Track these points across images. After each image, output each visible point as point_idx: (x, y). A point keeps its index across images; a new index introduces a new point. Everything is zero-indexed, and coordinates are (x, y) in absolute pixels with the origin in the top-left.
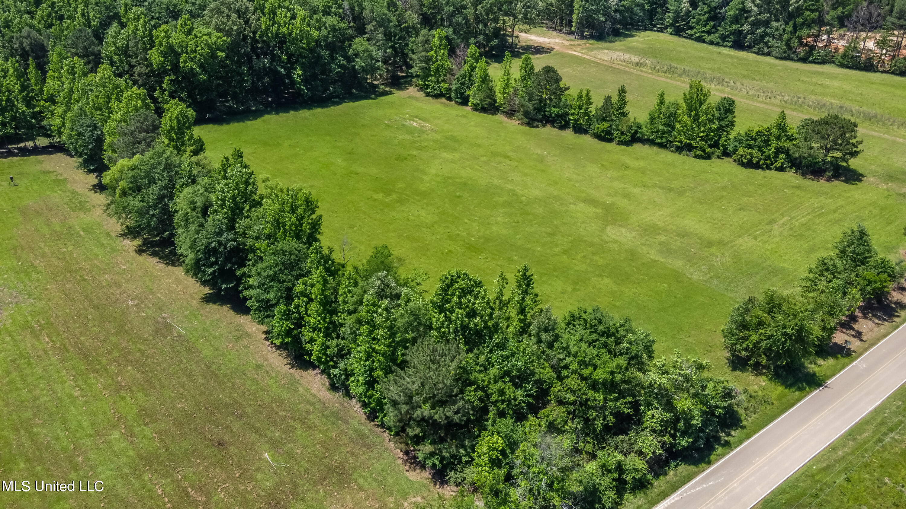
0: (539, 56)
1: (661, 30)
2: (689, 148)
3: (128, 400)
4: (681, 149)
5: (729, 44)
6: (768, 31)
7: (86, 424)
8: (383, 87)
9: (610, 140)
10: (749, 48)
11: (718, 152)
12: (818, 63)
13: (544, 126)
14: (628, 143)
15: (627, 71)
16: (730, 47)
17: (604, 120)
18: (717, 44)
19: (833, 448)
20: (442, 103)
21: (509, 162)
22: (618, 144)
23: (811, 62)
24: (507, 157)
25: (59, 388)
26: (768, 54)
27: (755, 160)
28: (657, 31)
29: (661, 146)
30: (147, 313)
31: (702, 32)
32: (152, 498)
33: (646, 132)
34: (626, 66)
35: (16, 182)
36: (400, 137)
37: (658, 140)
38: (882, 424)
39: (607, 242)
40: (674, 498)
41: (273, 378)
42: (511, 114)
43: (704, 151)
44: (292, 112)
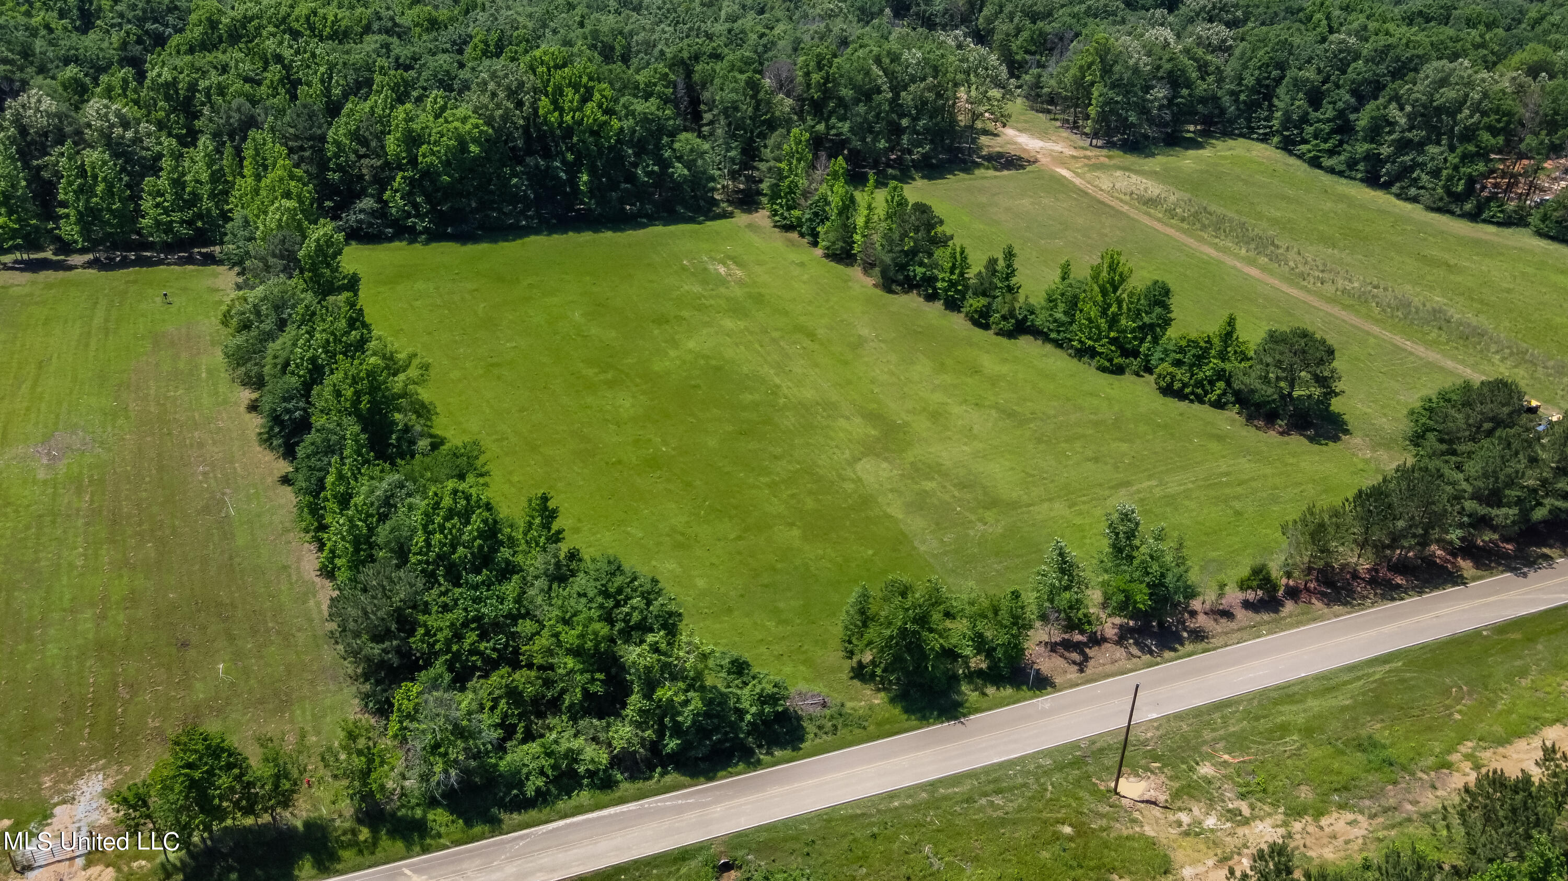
0: (1006, 172)
1: (1264, 139)
2: (1091, 353)
3: (126, 579)
4: (1084, 353)
5: (1359, 176)
6: (1420, 159)
7: (68, 596)
8: (725, 205)
9: (986, 327)
10: (1386, 186)
11: (1136, 363)
12: (1499, 224)
13: (907, 292)
14: (1011, 334)
15: (1121, 213)
16: (1362, 180)
17: (984, 294)
18: (1341, 174)
19: (892, 795)
20: (789, 240)
21: (807, 343)
22: (997, 334)
23: (1485, 221)
24: (812, 336)
25: (65, 553)
26: (1415, 200)
27: (1177, 385)
28: (1258, 140)
29: (1058, 344)
30: (209, 486)
31: (1319, 151)
32: (80, 685)
33: (1040, 320)
34: (1126, 203)
35: (170, 299)
36: (686, 288)
37: (1053, 335)
38: (996, 781)
39: (843, 480)
40: (632, 806)
41: (291, 584)
42: (868, 267)
43: (1110, 360)
44: (571, 234)
